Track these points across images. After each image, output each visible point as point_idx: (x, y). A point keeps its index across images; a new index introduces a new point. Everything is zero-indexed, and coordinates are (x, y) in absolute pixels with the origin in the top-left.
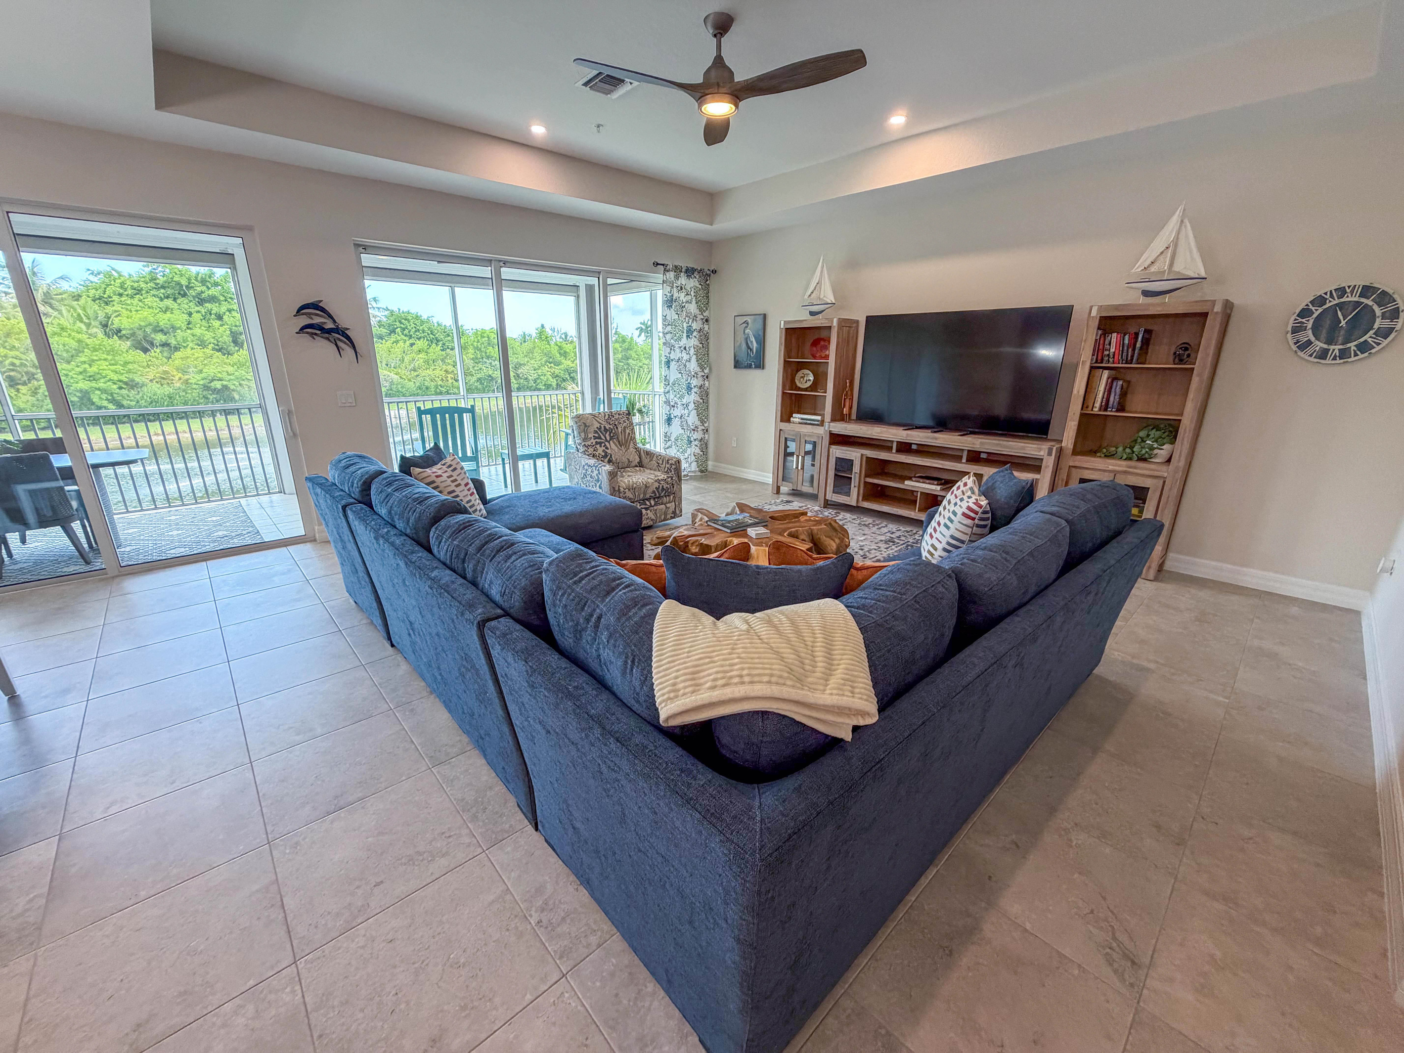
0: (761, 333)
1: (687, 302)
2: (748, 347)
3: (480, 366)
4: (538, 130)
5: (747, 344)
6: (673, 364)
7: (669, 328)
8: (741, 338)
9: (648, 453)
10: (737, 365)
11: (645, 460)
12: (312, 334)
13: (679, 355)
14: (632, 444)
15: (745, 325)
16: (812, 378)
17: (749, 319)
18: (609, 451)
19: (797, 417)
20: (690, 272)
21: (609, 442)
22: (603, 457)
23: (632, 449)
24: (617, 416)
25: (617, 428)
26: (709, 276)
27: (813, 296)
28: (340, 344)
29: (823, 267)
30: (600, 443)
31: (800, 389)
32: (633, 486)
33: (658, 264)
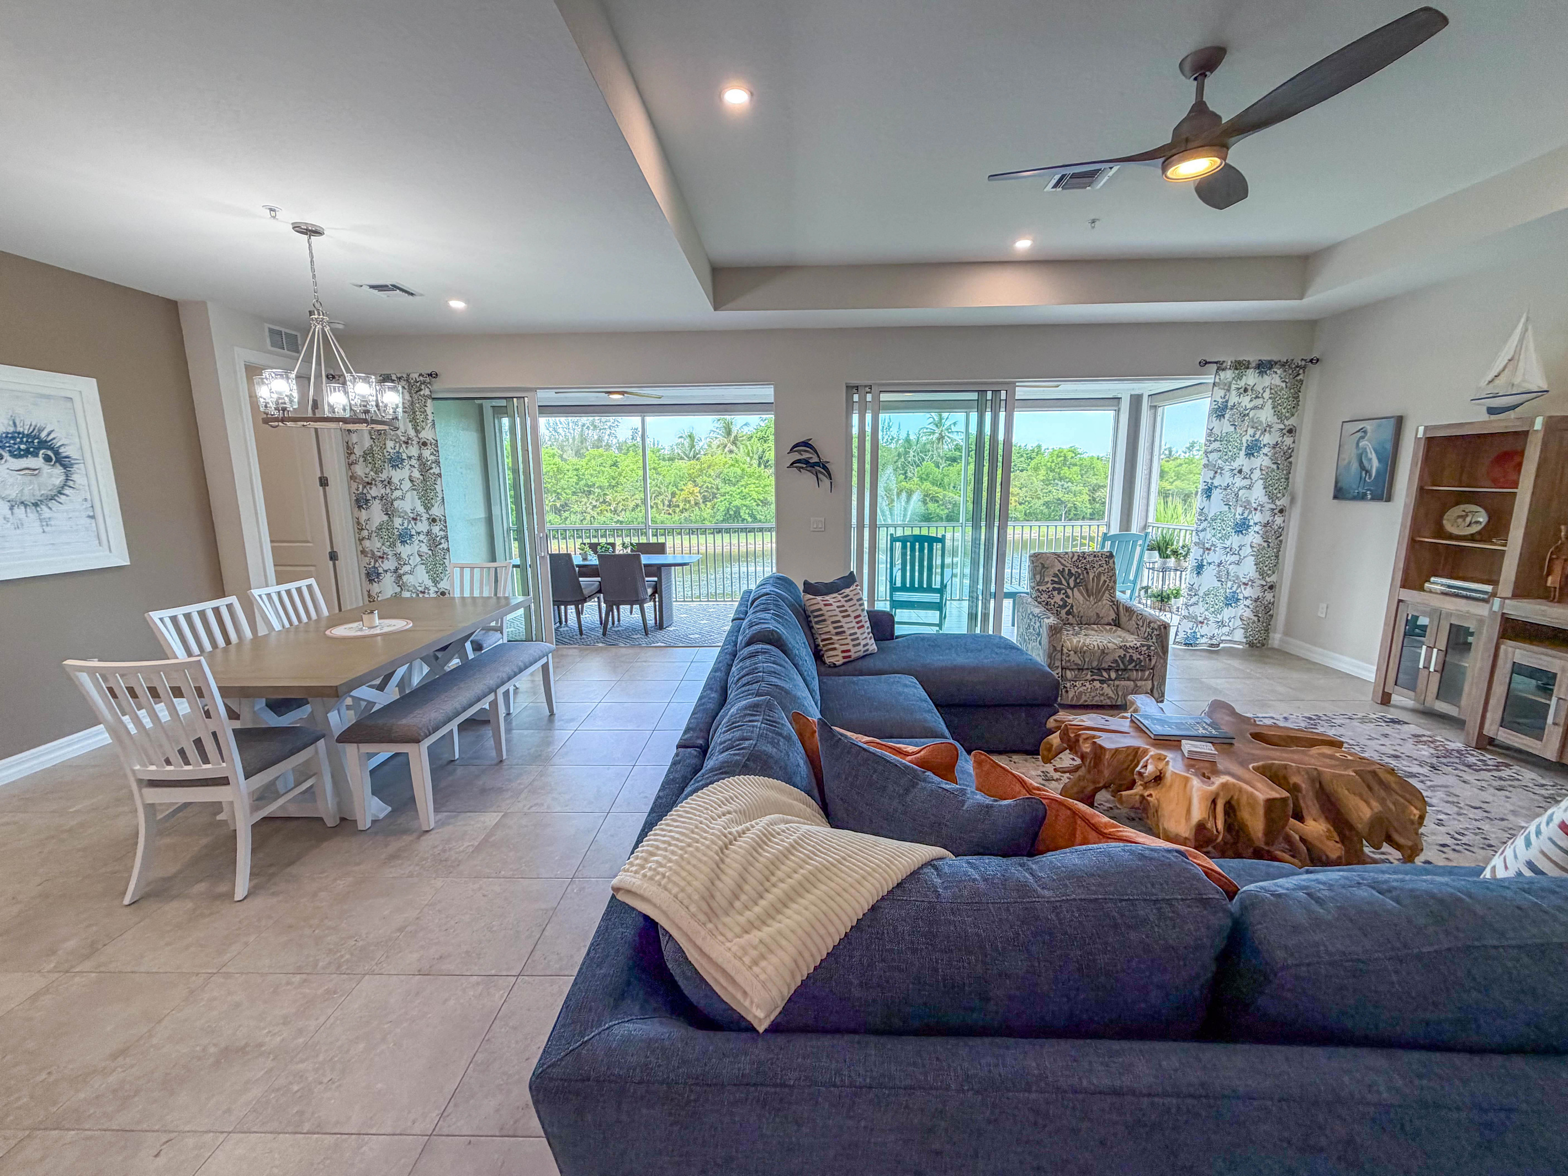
0: (1389, 446)
1: (1255, 408)
2: (1362, 467)
3: (1050, 488)
4: (1023, 245)
5: (1361, 463)
6: (1216, 494)
7: (1216, 445)
8: (1350, 453)
9: (1129, 610)
10: (1340, 494)
11: (1124, 619)
12: (799, 469)
13: (1230, 481)
14: (1107, 594)
15: (1360, 434)
16: (1482, 518)
17: (1368, 426)
18: (1069, 601)
19: (1438, 583)
20: (1263, 367)
21: (1072, 589)
22: (1060, 606)
23: (1105, 602)
24: (1092, 558)
25: (1087, 573)
26: (1304, 367)
27: (1497, 382)
28: (820, 476)
29: (1525, 330)
30: (1059, 590)
31: (1451, 537)
32: (1082, 648)
33: (1207, 363)
